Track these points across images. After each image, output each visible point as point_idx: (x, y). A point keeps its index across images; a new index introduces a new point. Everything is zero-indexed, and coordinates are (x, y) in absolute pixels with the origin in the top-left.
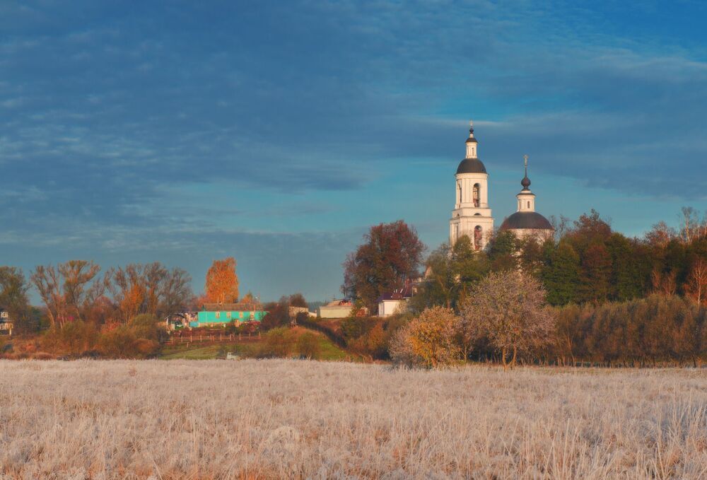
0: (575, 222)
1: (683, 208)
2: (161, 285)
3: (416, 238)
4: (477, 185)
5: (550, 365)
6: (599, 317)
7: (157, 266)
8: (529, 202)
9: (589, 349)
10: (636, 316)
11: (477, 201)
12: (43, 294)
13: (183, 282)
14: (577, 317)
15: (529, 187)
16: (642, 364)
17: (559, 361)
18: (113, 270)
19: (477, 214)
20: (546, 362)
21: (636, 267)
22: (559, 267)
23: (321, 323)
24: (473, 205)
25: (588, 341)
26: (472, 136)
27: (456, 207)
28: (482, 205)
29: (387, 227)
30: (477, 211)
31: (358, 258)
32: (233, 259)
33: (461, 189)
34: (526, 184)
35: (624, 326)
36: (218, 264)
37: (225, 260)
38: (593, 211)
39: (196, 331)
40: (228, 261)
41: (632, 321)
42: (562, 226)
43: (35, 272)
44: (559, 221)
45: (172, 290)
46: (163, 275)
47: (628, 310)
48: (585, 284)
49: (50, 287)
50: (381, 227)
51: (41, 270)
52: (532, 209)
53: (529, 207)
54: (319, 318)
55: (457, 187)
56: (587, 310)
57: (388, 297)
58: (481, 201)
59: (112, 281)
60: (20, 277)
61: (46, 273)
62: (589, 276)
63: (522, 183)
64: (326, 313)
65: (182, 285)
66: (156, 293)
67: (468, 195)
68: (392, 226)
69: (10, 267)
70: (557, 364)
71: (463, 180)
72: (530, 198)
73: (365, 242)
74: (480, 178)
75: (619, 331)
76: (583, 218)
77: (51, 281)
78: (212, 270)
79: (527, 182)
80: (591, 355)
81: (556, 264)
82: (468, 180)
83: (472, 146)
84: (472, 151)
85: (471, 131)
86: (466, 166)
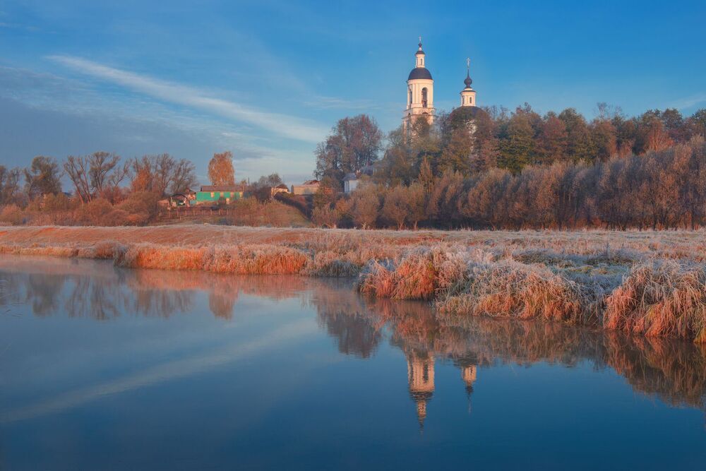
0: (512, 113)
1: (598, 104)
2: (171, 173)
4: (425, 90)
7: (166, 156)
8: (471, 98)
11: (425, 102)
12: (74, 178)
13: (189, 170)
15: (471, 86)
18: (131, 160)
19: (425, 113)
23: (294, 199)
24: (421, 106)
26: (420, 49)
27: (408, 107)
28: (428, 106)
29: (352, 120)
30: (425, 111)
31: (328, 147)
32: (229, 152)
33: (411, 93)
34: (468, 83)
36: (217, 156)
37: (223, 153)
38: (526, 104)
39: (194, 208)
40: (226, 154)
43: (67, 161)
45: (180, 177)
46: (172, 164)
49: (79, 174)
50: (346, 120)
51: (71, 160)
52: (473, 104)
53: (471, 102)
54: (293, 195)
55: (409, 91)
57: (352, 177)
58: (428, 103)
59: (131, 169)
60: (54, 165)
61: (76, 163)
63: (465, 82)
65: (188, 172)
66: (167, 178)
67: (417, 97)
68: (356, 119)
69: (46, 157)
71: (414, 86)
72: (472, 95)
73: (333, 134)
74: (428, 84)
76: (518, 110)
77: (79, 169)
78: (213, 161)
79: (469, 81)
82: (419, 85)
83: (421, 57)
84: (421, 62)
85: (420, 45)
86: (416, 74)
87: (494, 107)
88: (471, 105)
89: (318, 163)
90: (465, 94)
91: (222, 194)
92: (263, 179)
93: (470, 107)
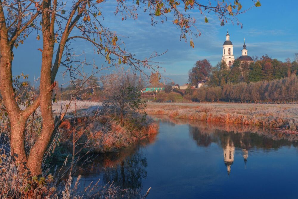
0: (260, 58)
3: (210, 64)
4: (229, 49)
5: (252, 103)
6: (271, 85)
9: (267, 97)
10: (286, 84)
11: (230, 54)
13: (143, 79)
14: (262, 86)
15: (246, 48)
16: (288, 102)
17: (255, 102)
19: (230, 57)
20: (251, 102)
21: (282, 70)
22: (255, 70)
23: (179, 91)
24: (228, 55)
25: (266, 94)
26: (228, 34)
27: (223, 55)
28: (231, 55)
29: (201, 61)
30: (230, 56)
31: (193, 71)
35: (281, 88)
36: (153, 74)
37: (155, 73)
38: (266, 54)
39: (144, 93)
41: (284, 86)
42: (256, 59)
44: (255, 57)
47: (282, 82)
48: (264, 76)
50: (199, 61)
52: (247, 55)
53: (245, 54)
54: (179, 89)
55: (224, 49)
56: (266, 83)
57: (200, 83)
58: (231, 53)
62: (266, 73)
63: (243, 47)
64: (181, 88)
67: (227, 51)
70: (254, 103)
71: (225, 47)
72: (246, 51)
73: (195, 66)
74: (231, 46)
75: (279, 90)
76: (263, 57)
79: (245, 46)
80: (267, 99)
81: (254, 69)
82: (227, 47)
83: (228, 37)
84: (228, 38)
85: (228, 32)
86: (226, 43)
87: (253, 56)
88: (246, 55)
89: (189, 77)
90: (243, 51)
91: (155, 88)
92: (169, 83)
93: (245, 56)
